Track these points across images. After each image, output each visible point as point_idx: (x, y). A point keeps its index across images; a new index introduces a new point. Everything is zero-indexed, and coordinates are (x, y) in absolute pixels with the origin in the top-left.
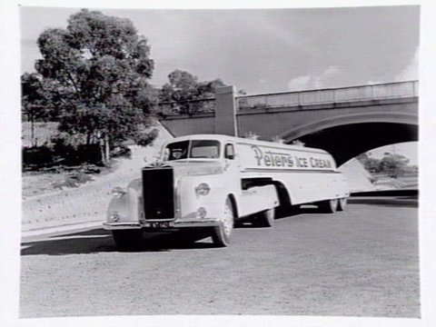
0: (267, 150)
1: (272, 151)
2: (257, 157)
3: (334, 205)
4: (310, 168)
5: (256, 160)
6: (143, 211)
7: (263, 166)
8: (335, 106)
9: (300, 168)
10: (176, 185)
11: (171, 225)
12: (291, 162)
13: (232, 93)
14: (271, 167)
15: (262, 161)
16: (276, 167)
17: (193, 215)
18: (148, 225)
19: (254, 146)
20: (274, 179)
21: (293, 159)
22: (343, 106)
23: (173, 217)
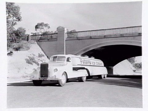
0: (84, 59)
1: (85, 59)
2: (81, 61)
3: (103, 77)
4: (96, 65)
5: (80, 62)
6: (40, 75)
7: (82, 64)
8: (105, 37)
9: (93, 65)
10: (49, 68)
11: (47, 79)
12: (90, 63)
13: (64, 31)
14: (85, 64)
15: (82, 63)
16: (86, 64)
17: (53, 77)
18: (41, 79)
19: (80, 58)
20: (86, 68)
21: (91, 62)
22: (108, 37)
23: (47, 77)
